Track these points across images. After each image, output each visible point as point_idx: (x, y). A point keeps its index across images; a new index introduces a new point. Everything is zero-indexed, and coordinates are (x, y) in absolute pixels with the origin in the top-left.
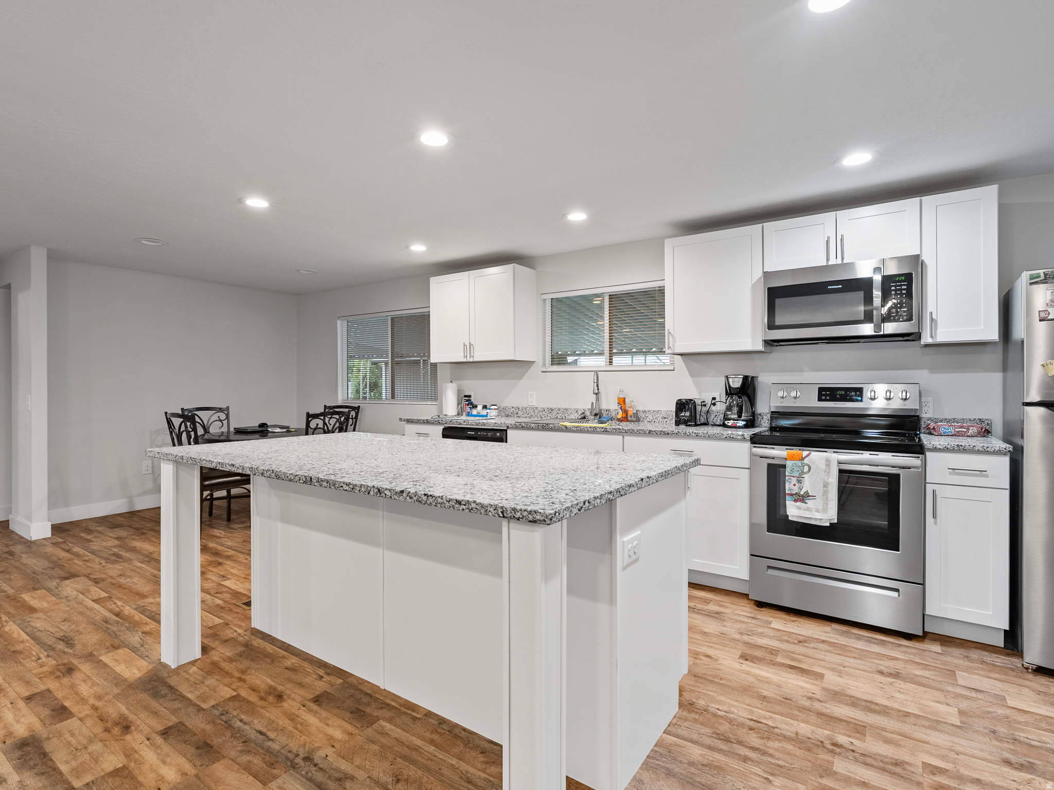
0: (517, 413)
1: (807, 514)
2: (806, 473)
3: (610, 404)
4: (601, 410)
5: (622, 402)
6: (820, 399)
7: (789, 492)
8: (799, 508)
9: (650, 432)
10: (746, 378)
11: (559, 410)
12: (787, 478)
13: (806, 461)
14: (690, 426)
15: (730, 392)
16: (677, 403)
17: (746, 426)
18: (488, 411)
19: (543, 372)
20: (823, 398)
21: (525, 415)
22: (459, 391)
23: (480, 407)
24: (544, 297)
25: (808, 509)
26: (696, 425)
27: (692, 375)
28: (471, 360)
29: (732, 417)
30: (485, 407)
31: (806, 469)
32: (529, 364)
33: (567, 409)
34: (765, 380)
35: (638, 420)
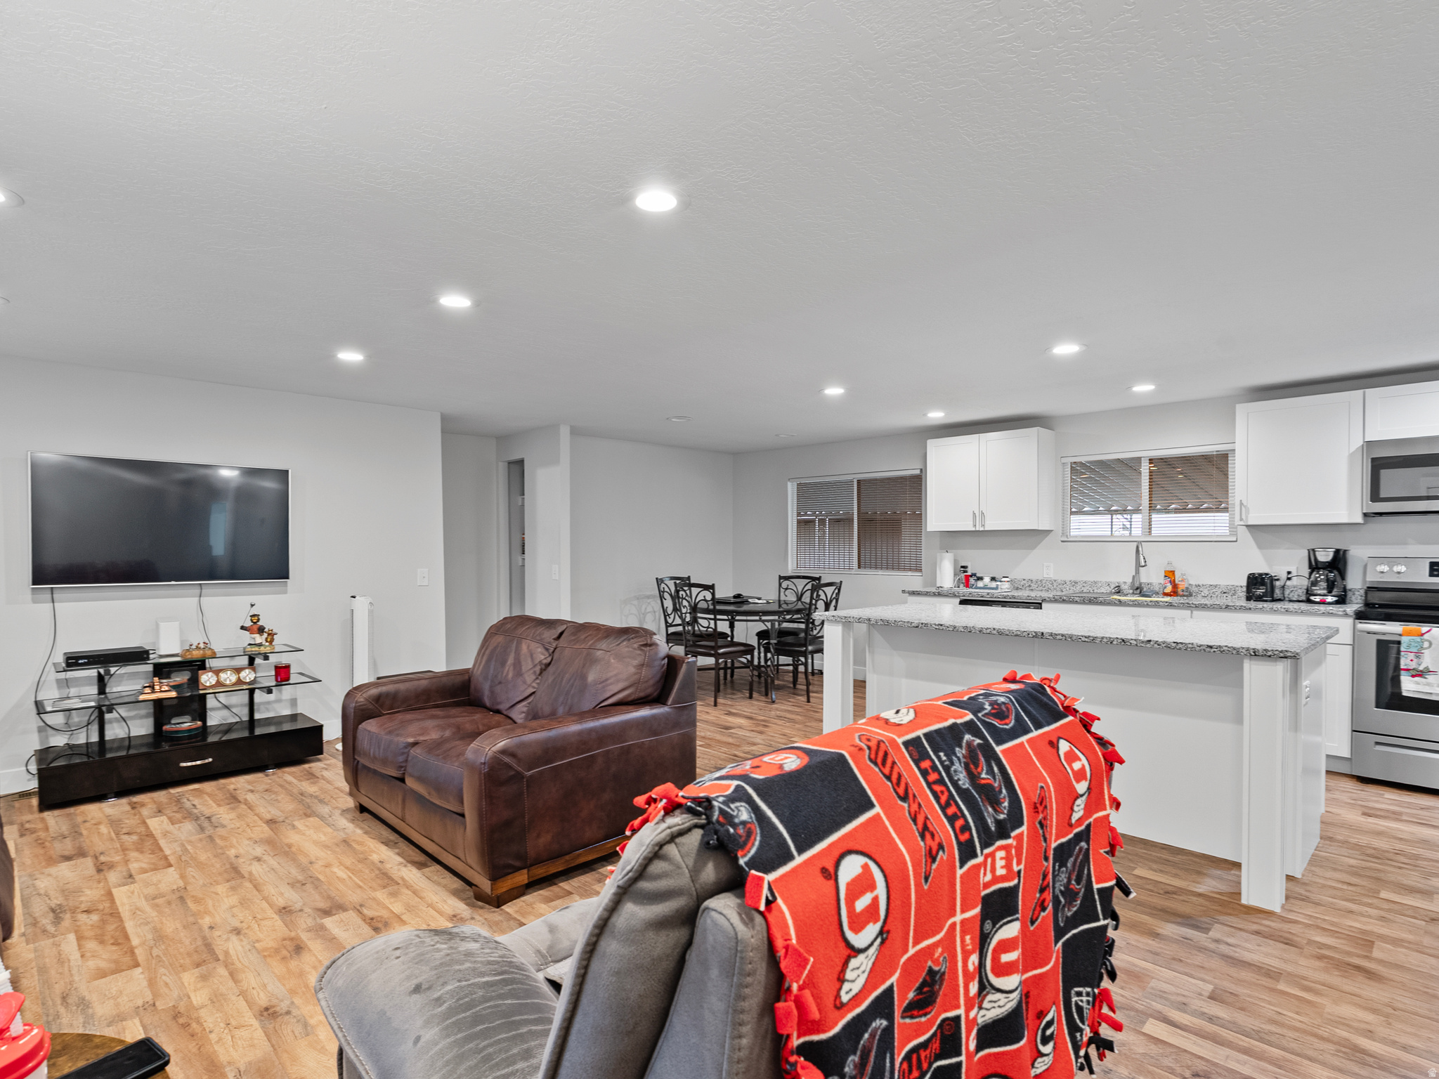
0: (1030, 586)
1: (1427, 689)
2: (1426, 649)
3: (1153, 577)
4: (1141, 584)
5: (1170, 575)
6: (1431, 575)
7: (1405, 667)
8: (1418, 683)
9: (1227, 607)
10: (1337, 551)
11: (1085, 583)
12: (1402, 653)
13: (1426, 636)
14: (1266, 601)
15: (1315, 566)
16: (1249, 578)
17: (1337, 603)
18: (998, 583)
19: (1062, 541)
20: (1436, 573)
21: (1041, 588)
22: (956, 562)
23: (987, 580)
24: (1064, 460)
25: (1428, 684)
26: (1274, 600)
27: (1260, 546)
28: (982, 529)
29: (1319, 592)
30: (993, 579)
31: (1426, 645)
32: (1047, 533)
33: (1095, 583)
34: (1358, 554)
35: (1191, 595)
